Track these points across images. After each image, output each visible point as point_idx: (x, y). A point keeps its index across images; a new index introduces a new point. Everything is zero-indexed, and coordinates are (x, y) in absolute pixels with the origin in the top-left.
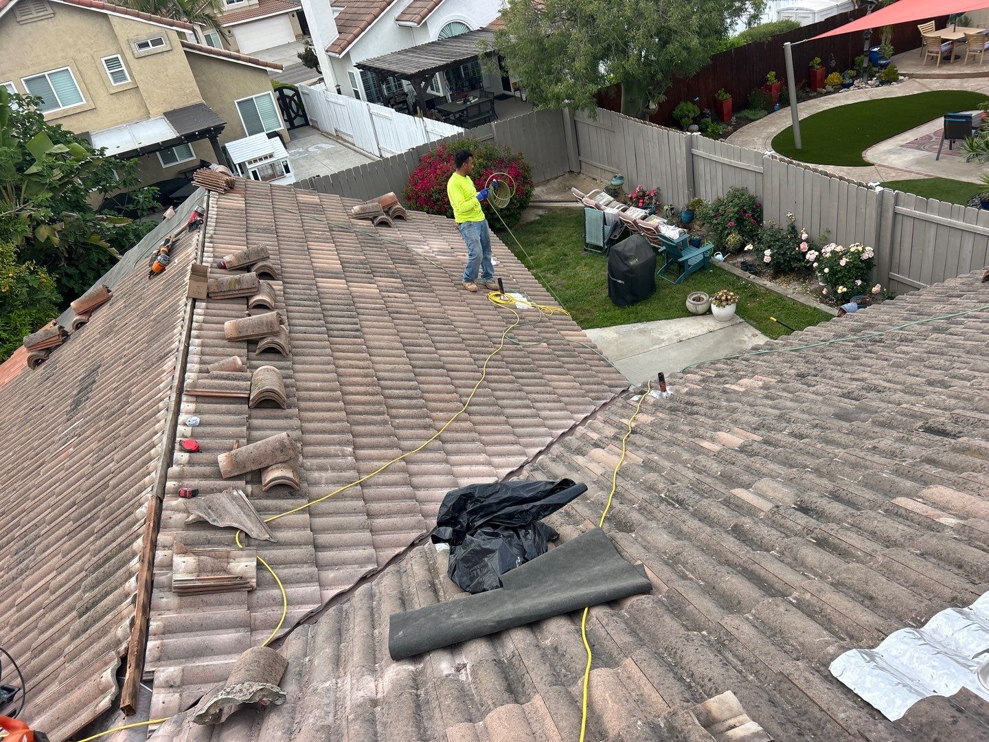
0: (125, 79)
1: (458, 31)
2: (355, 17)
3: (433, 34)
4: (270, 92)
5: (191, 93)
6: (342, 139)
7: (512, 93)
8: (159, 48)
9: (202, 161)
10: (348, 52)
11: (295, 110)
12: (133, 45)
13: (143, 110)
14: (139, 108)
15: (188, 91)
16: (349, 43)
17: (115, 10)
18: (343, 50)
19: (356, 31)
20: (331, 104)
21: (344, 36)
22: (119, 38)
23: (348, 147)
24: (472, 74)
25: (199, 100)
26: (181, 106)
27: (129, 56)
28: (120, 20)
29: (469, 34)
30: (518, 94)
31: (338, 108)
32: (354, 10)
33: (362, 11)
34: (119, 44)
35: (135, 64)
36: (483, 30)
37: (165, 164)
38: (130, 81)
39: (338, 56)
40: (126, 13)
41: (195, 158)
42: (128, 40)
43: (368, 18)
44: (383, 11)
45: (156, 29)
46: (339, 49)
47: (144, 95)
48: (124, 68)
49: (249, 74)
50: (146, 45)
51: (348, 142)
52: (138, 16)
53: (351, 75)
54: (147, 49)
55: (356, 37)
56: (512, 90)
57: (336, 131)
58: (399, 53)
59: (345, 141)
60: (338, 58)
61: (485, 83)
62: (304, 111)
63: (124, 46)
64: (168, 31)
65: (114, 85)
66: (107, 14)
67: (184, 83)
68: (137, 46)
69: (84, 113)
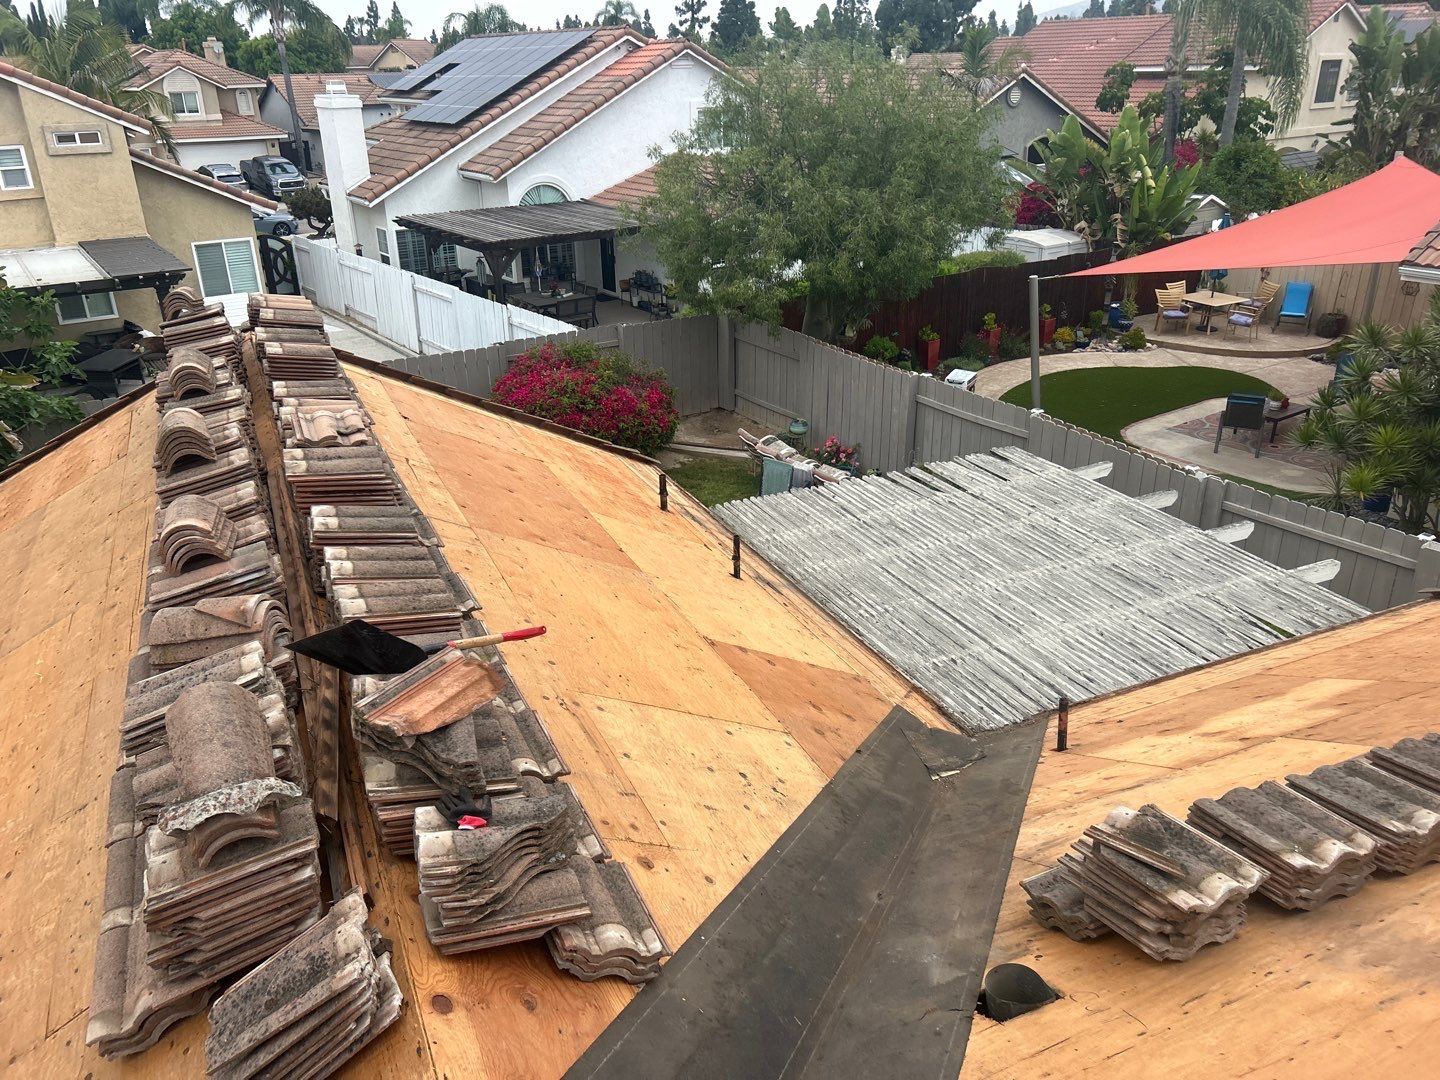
0: (25, 183)
1: (549, 198)
2: (396, 155)
3: (514, 196)
4: (251, 239)
5: (129, 220)
6: (355, 321)
7: (618, 293)
8: (90, 147)
9: (126, 323)
10: (384, 201)
11: (281, 271)
12: (48, 136)
13: (45, 233)
14: (39, 229)
15: (125, 217)
16: (387, 189)
17: (30, 81)
18: (377, 196)
19: (400, 174)
20: (346, 270)
21: (379, 178)
22: (29, 123)
23: (367, 334)
24: (560, 260)
25: (142, 232)
26: (110, 236)
27: (39, 151)
28: (36, 97)
29: (565, 204)
30: (626, 297)
31: (357, 278)
32: (396, 146)
33: (409, 149)
34: (27, 131)
35: (46, 166)
36: (585, 202)
37: (64, 319)
38: (32, 186)
39: (367, 203)
40: (49, 88)
41: (116, 316)
42: (42, 128)
43: (421, 159)
44: (442, 153)
45: (92, 118)
46: (369, 195)
47: (52, 211)
48: (26, 166)
49: (222, 210)
50: (72, 139)
51: (365, 326)
52: (67, 95)
53: (382, 234)
54: (72, 145)
55: (399, 181)
56: (618, 288)
57: (347, 309)
58: (462, 213)
59: (361, 325)
60: (367, 208)
61: (579, 275)
62: (294, 275)
63: (34, 132)
64: (111, 126)
65: (3, 189)
66: (17, 85)
67: (121, 203)
68: (54, 138)
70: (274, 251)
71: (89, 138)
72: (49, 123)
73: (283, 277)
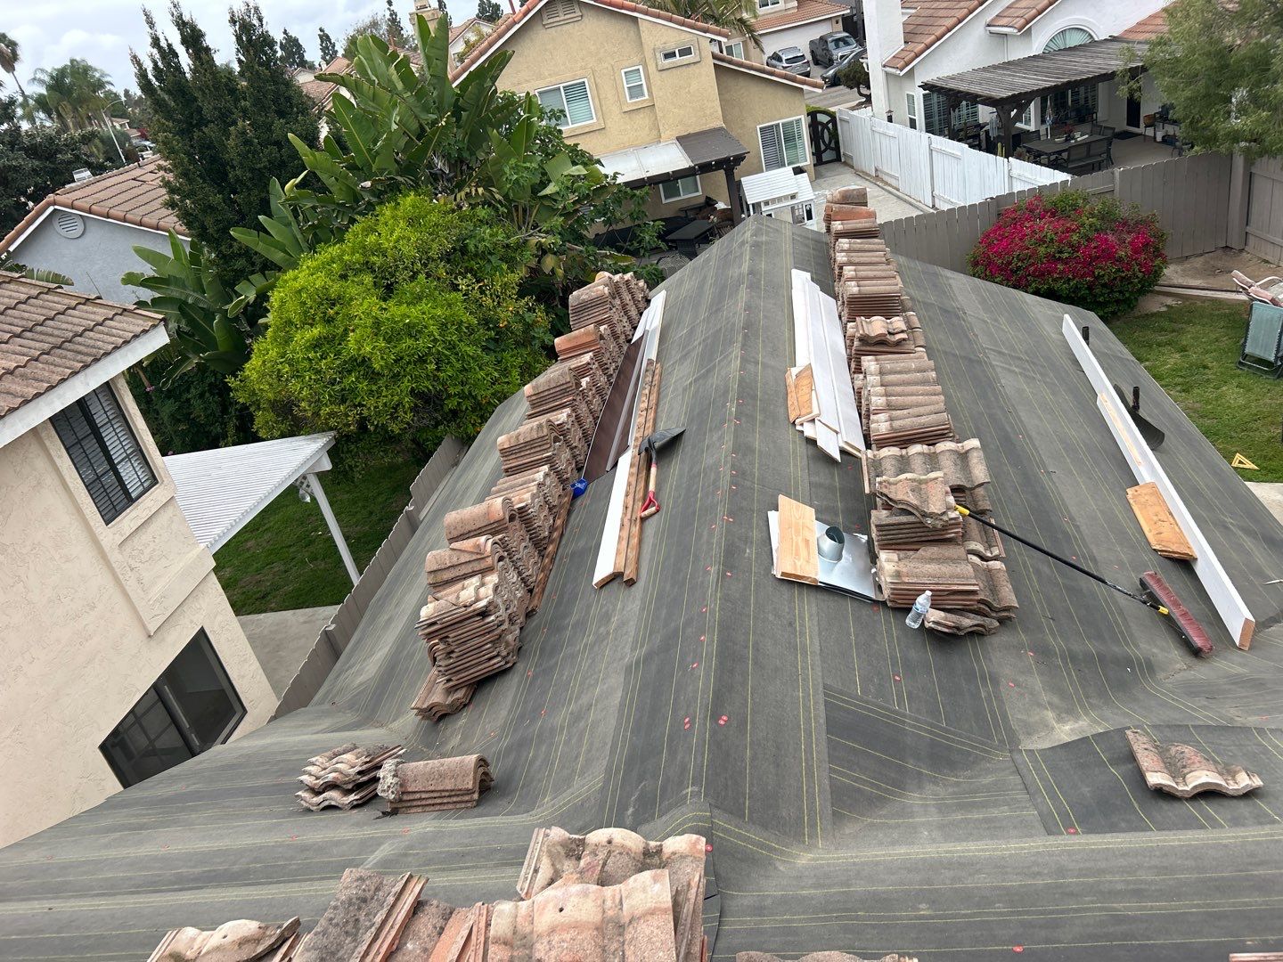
0: (643, 95)
1: (1075, 40)
2: (929, 21)
3: (1038, 47)
4: (802, 117)
6: (884, 181)
7: (1141, 130)
8: (687, 59)
9: (707, 197)
10: (913, 68)
11: (827, 141)
12: (658, 55)
13: (654, 134)
14: (651, 130)
15: (709, 112)
16: (917, 56)
17: (648, 14)
18: (907, 65)
19: (930, 40)
21: (911, 46)
22: (645, 45)
25: (720, 124)
26: (697, 129)
27: (652, 68)
28: (650, 25)
29: (1092, 44)
31: (886, 143)
33: (941, 13)
34: (644, 53)
35: (656, 78)
36: (1113, 39)
37: (666, 198)
38: (646, 96)
39: (899, 71)
40: (658, 17)
41: (700, 193)
42: (654, 49)
43: (950, 22)
44: (970, 13)
45: (687, 35)
46: (902, 64)
47: (659, 114)
48: (643, 82)
50: (672, 55)
52: (670, 20)
53: (911, 98)
54: (673, 60)
55: (928, 47)
56: (1143, 124)
57: (877, 170)
58: (984, 69)
59: (887, 184)
60: (898, 76)
61: (1102, 119)
62: (837, 142)
63: (649, 55)
64: (701, 40)
65: (629, 101)
66: (637, 18)
67: (705, 101)
68: (662, 56)
69: (591, 134)
70: (821, 123)
71: (685, 52)
72: (658, 44)
73: (828, 146)
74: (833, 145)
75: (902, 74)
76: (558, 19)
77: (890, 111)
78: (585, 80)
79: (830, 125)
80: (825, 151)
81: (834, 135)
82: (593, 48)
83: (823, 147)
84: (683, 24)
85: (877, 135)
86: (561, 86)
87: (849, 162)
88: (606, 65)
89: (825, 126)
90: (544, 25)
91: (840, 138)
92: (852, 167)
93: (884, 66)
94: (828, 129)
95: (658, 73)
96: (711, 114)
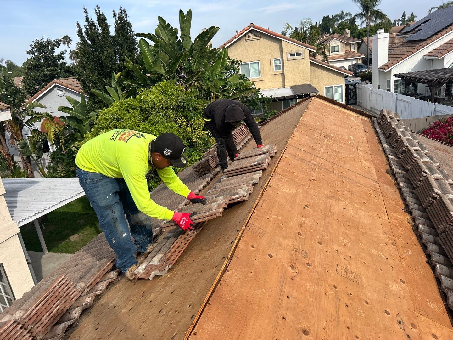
0: (280, 69)
2: (400, 53)
3: (446, 64)
4: (343, 85)
8: (299, 57)
10: (391, 69)
11: (352, 96)
12: (288, 55)
13: (283, 84)
14: (281, 82)
17: (285, 38)
19: (399, 59)
21: (391, 61)
22: (284, 51)
25: (309, 82)
26: (300, 84)
27: (285, 59)
28: (286, 43)
31: (376, 97)
33: (405, 51)
35: (286, 63)
37: (284, 108)
40: (290, 40)
42: (287, 52)
44: (418, 50)
46: (386, 68)
47: (286, 77)
48: (281, 64)
52: (295, 42)
53: (389, 82)
54: (294, 57)
55: (399, 62)
63: (284, 54)
64: (305, 50)
65: (274, 71)
66: (282, 40)
67: (304, 74)
68: (290, 55)
69: (259, 82)
70: (350, 89)
71: (299, 54)
72: (289, 50)
73: (352, 98)
74: (354, 98)
75: (386, 71)
76: (251, 38)
77: (379, 86)
78: (259, 61)
79: (354, 90)
80: (350, 100)
81: (355, 94)
82: (263, 50)
83: (350, 98)
84: (299, 44)
85: (373, 94)
86: (249, 63)
87: (360, 104)
88: (267, 57)
89: (352, 90)
90: (246, 40)
91: (357, 96)
92: (361, 107)
93: (379, 68)
94: (353, 92)
95: (287, 61)
96: (306, 79)
